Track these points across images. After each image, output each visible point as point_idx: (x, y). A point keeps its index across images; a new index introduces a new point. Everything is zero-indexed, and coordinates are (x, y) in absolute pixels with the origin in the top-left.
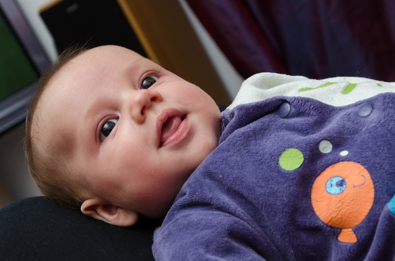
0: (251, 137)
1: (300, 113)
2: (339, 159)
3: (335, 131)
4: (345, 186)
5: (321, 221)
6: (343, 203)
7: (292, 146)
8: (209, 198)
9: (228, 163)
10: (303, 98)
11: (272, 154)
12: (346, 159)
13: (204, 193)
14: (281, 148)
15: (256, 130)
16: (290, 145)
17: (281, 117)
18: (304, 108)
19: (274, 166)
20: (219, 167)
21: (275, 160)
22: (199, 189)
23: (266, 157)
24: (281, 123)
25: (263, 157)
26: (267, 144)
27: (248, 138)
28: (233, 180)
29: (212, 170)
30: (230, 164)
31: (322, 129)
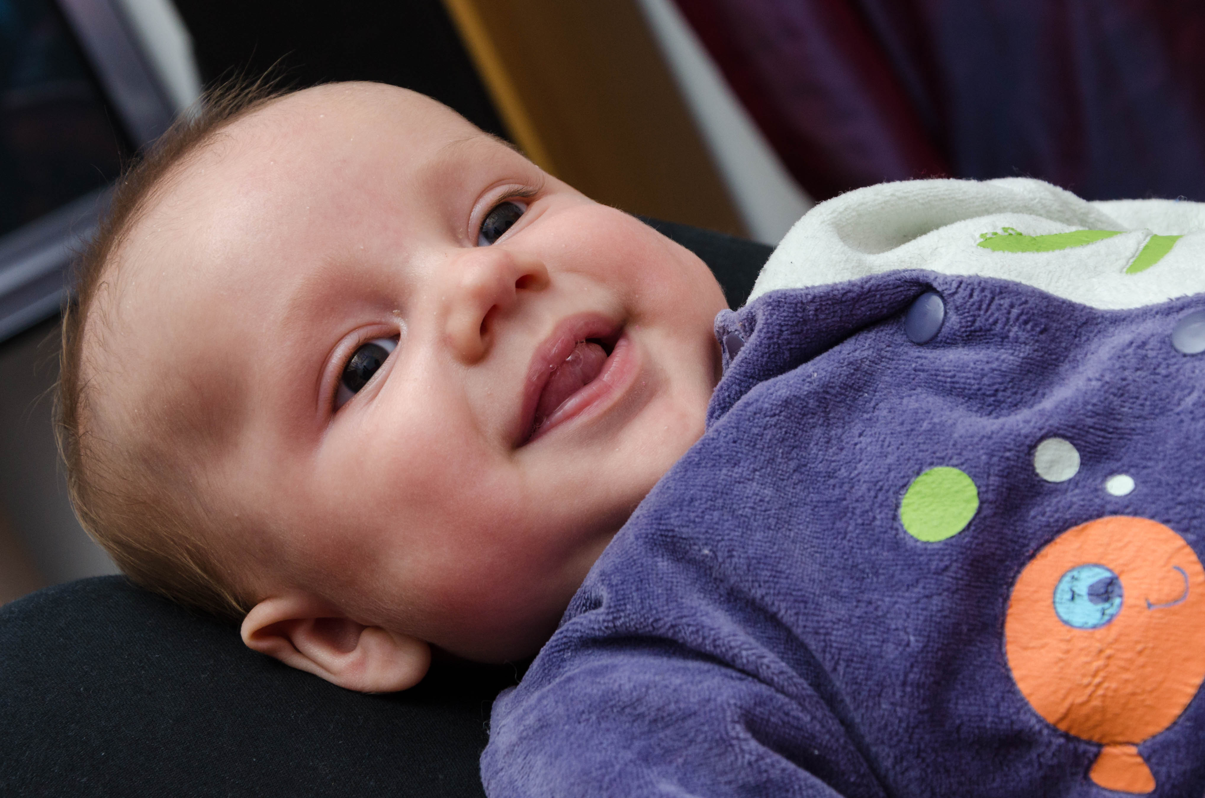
0: (813, 413)
1: (975, 331)
2: (1103, 506)
3: (1089, 407)
4: (1117, 601)
5: (1034, 715)
6: (1109, 657)
7: (943, 458)
8: (667, 627)
9: (732, 504)
10: (986, 281)
11: (880, 483)
12: (1127, 507)
13: (651, 609)
14: (909, 465)
15: (829, 390)
16: (938, 455)
17: (912, 342)
18: (989, 317)
19: (881, 527)
20: (703, 517)
21: (888, 506)
22: (635, 594)
23: (860, 493)
24: (913, 365)
25: (849, 492)
26: (863, 445)
27: (802, 419)
28: (745, 567)
29: (677, 529)
30: (740, 509)
31: (1047, 391)
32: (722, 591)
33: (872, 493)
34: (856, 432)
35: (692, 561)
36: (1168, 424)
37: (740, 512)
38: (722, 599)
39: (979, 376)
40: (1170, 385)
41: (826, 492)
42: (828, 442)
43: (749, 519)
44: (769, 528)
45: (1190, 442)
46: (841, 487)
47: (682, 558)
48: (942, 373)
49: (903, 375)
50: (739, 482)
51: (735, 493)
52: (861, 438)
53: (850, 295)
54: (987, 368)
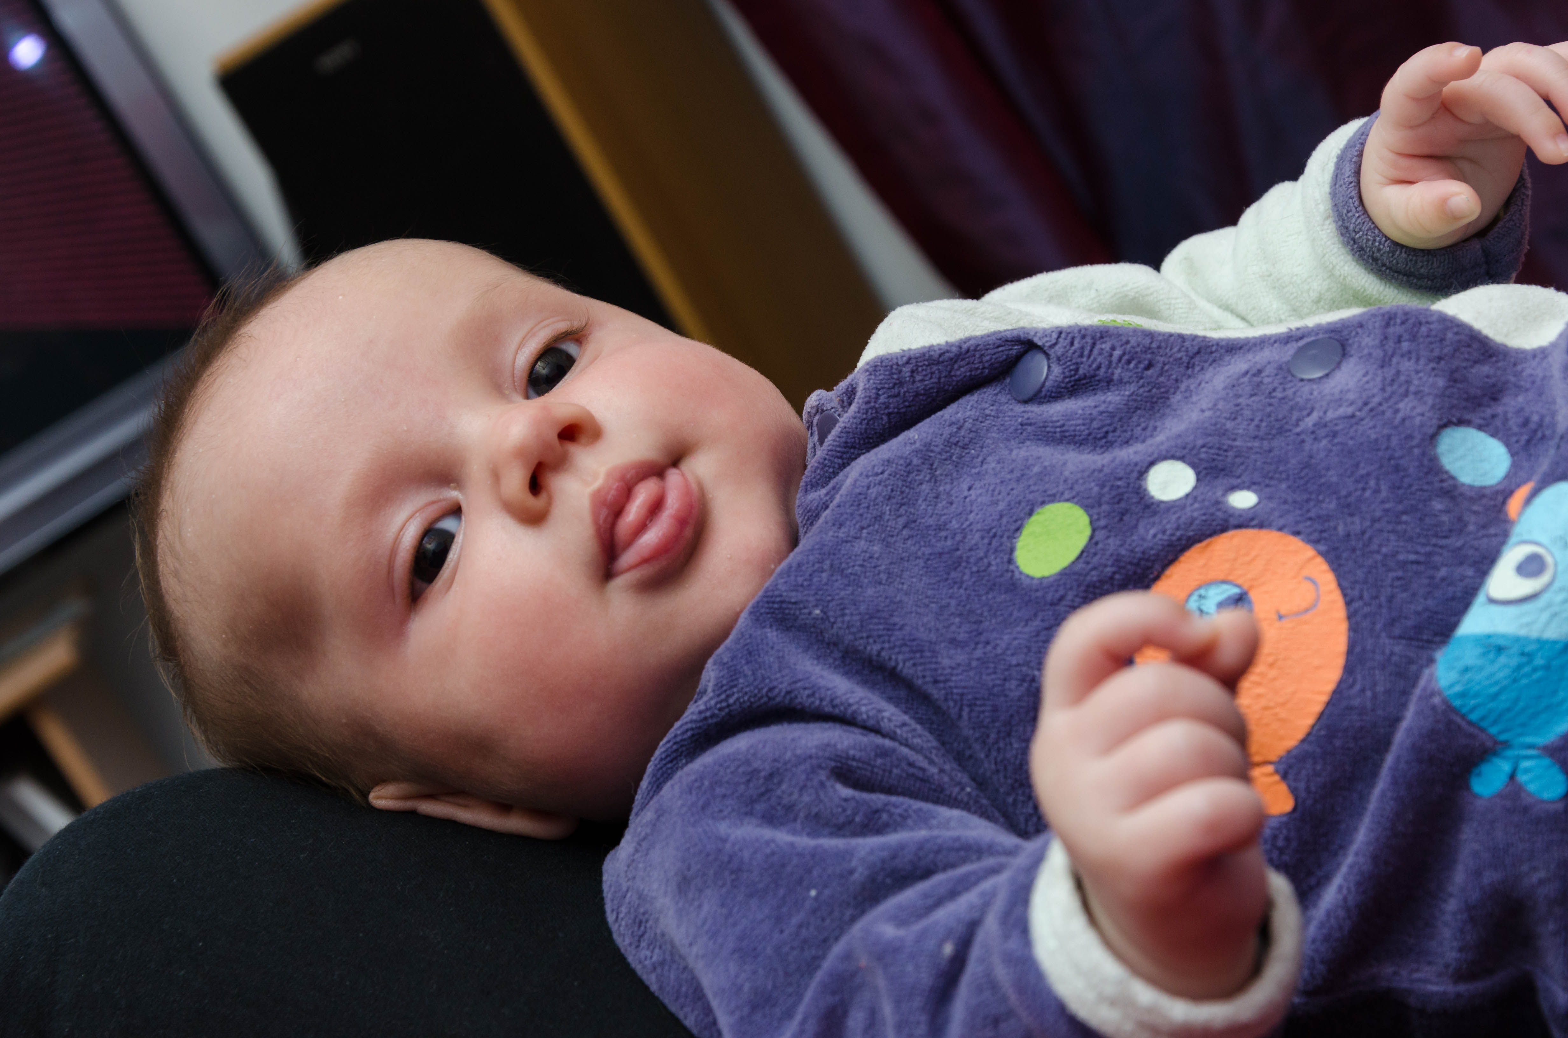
0: (918, 471)
1: (1079, 380)
7: (1054, 496)
8: (783, 694)
9: (841, 563)
10: (1086, 329)
11: (994, 530)
12: (1252, 519)
13: (764, 679)
14: (1021, 508)
15: (932, 448)
16: (1049, 492)
17: (1015, 400)
18: (1093, 362)
19: (997, 571)
20: (811, 580)
21: (1003, 550)
22: (745, 668)
23: (973, 542)
24: (1020, 420)
25: (962, 541)
26: (973, 497)
27: (907, 476)
28: (858, 624)
29: (785, 594)
30: (849, 568)
31: (1158, 424)
32: (837, 655)
33: (986, 541)
34: (965, 486)
35: (803, 628)
36: (1288, 445)
37: (850, 571)
38: (837, 663)
39: (1088, 421)
40: (1287, 407)
41: (939, 545)
42: (937, 497)
43: (859, 576)
44: (880, 583)
45: (1313, 461)
46: (953, 538)
47: (792, 627)
48: (1051, 424)
49: (1011, 430)
50: (847, 542)
51: (843, 552)
52: (971, 492)
53: (947, 355)
54: (1095, 412)
